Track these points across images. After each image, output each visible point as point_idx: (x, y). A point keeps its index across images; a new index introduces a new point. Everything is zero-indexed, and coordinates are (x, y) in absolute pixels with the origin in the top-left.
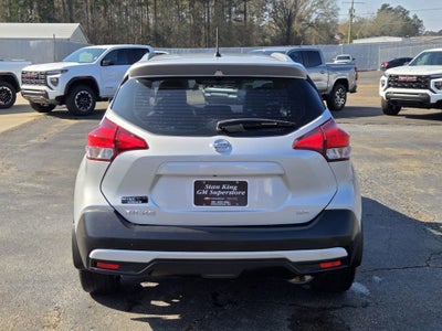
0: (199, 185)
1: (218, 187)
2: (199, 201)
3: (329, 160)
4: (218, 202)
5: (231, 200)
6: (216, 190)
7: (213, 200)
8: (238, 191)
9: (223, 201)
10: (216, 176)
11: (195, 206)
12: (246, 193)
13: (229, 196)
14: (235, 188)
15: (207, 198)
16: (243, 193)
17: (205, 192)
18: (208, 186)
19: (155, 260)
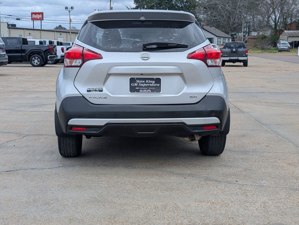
0: (132, 80)
3: (208, 66)
4: (144, 90)
5: (151, 89)
6: (143, 83)
7: (141, 89)
8: (155, 84)
9: (147, 89)
10: (142, 74)
11: (130, 93)
12: (160, 85)
13: (150, 86)
14: (154, 82)
15: (137, 88)
16: (158, 85)
17: (136, 85)
18: (138, 81)
19: (108, 124)
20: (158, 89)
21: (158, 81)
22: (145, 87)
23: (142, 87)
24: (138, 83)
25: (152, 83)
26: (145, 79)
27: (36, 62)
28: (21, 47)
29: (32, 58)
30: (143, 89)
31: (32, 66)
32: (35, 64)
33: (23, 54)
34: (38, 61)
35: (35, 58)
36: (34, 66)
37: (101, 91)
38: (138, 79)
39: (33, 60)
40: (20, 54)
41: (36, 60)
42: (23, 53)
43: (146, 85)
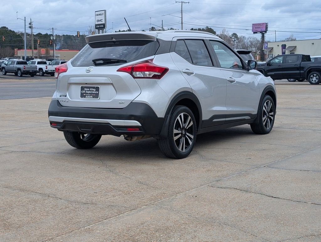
0: (82, 88)
1: (89, 89)
2: (83, 96)
3: (134, 78)
5: (93, 96)
6: (88, 91)
7: (87, 95)
9: (90, 96)
10: (87, 84)
11: (80, 98)
12: (99, 92)
13: (92, 93)
14: (95, 90)
15: (84, 95)
16: (97, 92)
17: (84, 92)
18: (85, 89)
19: (64, 121)
20: (96, 96)
21: (97, 89)
22: (89, 93)
23: (87, 93)
24: (86, 91)
25: (93, 91)
26: (89, 88)
27: (314, 80)
28: (300, 64)
29: (311, 75)
31: (310, 84)
32: (314, 82)
33: (302, 72)
34: (317, 79)
35: (313, 76)
36: (312, 84)
37: (66, 96)
38: (86, 87)
39: (312, 78)
40: (298, 72)
41: (315, 78)
42: (302, 70)
43: (90, 92)
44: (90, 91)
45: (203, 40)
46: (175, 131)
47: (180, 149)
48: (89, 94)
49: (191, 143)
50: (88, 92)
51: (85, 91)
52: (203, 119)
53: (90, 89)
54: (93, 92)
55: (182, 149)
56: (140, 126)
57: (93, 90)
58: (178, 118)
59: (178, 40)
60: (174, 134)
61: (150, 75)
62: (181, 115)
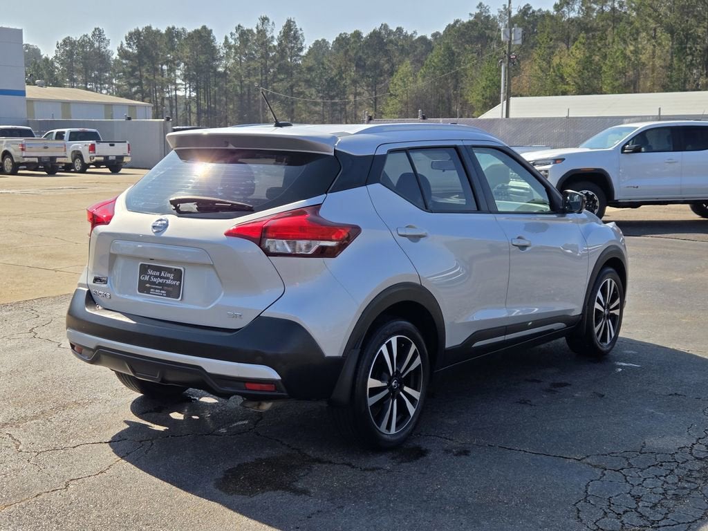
0: (144, 269)
1: (158, 274)
2: (143, 288)
3: (268, 253)
4: (157, 291)
5: (167, 291)
6: (156, 277)
7: (153, 288)
8: (174, 280)
9: (161, 290)
10: (153, 259)
11: (138, 293)
12: (180, 284)
13: (165, 285)
14: (171, 276)
15: (148, 285)
16: (178, 283)
17: (147, 278)
18: (150, 272)
19: (98, 347)
20: (174, 292)
21: (178, 275)
22: (159, 284)
23: (154, 283)
24: (151, 276)
25: (168, 278)
26: (159, 269)
30: (156, 289)
38: (150, 267)
43: (161, 281)
44: (161, 278)
45: (456, 148)
46: (372, 383)
47: (383, 428)
48: (157, 285)
49: (412, 410)
50: (155, 280)
51: (150, 278)
52: (447, 346)
53: (160, 274)
54: (168, 282)
55: (389, 427)
56: (279, 380)
57: (169, 275)
58: (384, 348)
59: (391, 151)
60: (370, 389)
61: (309, 247)
62: (390, 342)
